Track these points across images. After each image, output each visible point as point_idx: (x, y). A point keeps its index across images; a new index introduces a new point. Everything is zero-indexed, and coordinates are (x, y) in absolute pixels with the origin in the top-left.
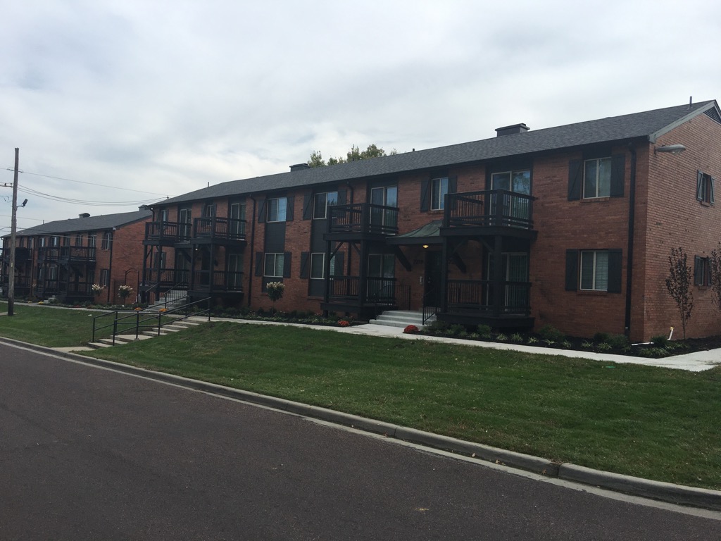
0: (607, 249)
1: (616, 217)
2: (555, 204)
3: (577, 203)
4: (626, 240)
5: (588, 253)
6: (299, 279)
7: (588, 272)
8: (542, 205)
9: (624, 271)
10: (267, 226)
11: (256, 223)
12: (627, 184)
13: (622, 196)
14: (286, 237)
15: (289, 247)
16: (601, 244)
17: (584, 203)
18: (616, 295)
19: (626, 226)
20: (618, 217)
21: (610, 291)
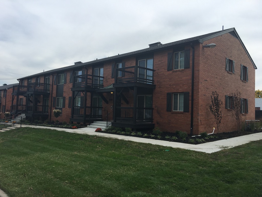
0: (183, 92)
1: (186, 78)
2: (162, 73)
3: (171, 72)
4: (191, 88)
5: (176, 94)
6: (68, 108)
7: (176, 103)
8: (157, 73)
9: (190, 102)
10: (57, 86)
11: (54, 85)
12: (191, 62)
13: (189, 68)
14: (64, 90)
15: (65, 95)
16: (181, 90)
17: (174, 72)
18: (187, 113)
19: (190, 81)
20: (187, 78)
21: (184, 111)
